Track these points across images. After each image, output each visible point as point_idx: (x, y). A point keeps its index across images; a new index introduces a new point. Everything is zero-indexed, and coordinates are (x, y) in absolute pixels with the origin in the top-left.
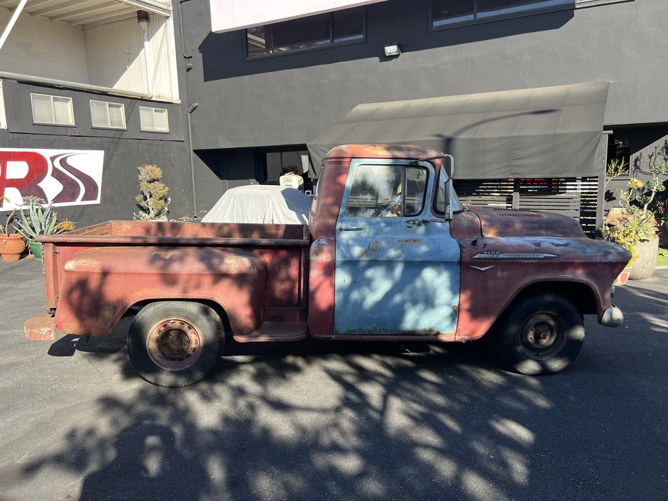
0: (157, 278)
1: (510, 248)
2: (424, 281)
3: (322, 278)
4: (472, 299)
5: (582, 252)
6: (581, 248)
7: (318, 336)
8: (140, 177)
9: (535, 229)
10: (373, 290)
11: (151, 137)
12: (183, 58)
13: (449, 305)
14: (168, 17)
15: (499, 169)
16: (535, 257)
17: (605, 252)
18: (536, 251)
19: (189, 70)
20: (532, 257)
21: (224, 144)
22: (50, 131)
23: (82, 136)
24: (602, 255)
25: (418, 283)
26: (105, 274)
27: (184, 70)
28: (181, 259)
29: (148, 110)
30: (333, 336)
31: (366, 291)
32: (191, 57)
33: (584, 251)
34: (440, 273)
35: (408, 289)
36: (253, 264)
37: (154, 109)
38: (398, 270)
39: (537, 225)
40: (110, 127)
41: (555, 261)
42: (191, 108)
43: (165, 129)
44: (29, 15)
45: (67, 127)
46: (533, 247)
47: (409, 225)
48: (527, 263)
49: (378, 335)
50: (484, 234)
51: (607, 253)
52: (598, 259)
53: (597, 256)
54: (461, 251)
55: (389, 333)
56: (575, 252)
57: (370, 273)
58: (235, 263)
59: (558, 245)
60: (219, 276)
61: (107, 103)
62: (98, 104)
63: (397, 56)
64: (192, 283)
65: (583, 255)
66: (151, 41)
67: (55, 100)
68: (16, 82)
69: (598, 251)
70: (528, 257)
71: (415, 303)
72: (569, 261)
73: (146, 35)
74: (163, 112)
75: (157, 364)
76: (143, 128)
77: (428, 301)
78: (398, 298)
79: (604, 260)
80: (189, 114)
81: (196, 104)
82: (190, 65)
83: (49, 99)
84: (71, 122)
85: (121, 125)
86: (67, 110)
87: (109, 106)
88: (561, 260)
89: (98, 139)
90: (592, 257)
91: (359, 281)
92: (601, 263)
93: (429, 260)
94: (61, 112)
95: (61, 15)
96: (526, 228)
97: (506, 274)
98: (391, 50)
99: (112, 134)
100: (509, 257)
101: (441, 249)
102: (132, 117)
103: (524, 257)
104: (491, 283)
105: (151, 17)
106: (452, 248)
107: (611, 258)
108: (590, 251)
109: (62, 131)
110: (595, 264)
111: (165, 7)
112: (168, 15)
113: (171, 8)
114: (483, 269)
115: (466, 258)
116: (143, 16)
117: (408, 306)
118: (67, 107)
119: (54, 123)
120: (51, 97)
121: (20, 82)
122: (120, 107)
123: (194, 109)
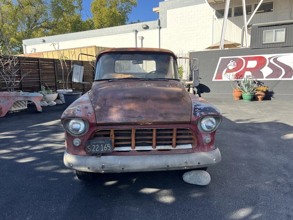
23: (288, 47)
45: (280, 43)
68: (257, 27)
83: (273, 32)
86: (283, 35)
94: (279, 36)
119: (273, 42)
120: (274, 30)
121: (259, 27)
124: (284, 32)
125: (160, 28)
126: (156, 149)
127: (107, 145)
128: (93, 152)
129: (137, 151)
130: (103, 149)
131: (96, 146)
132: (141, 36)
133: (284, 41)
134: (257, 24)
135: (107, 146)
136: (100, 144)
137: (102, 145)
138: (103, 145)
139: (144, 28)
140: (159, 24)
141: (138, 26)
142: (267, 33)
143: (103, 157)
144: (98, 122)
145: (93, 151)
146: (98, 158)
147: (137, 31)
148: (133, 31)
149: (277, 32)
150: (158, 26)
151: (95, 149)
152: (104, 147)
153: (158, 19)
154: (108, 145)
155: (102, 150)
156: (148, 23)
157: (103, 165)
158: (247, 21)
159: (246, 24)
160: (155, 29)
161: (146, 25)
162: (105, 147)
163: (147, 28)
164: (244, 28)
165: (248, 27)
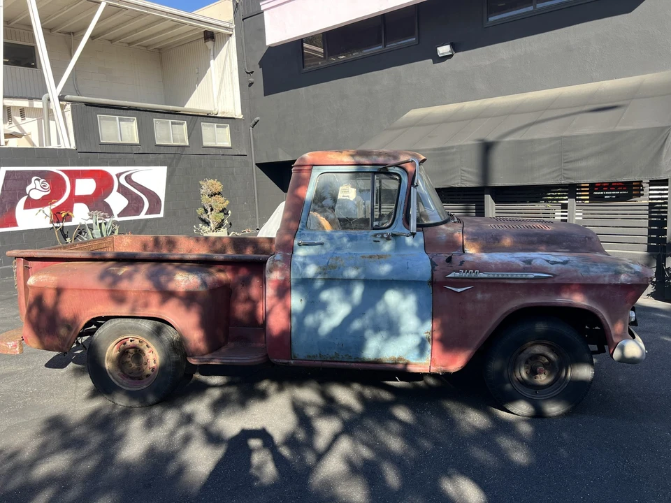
0: (106, 295)
1: (493, 266)
2: (387, 306)
3: (274, 301)
4: (444, 326)
5: (585, 271)
6: (584, 266)
7: (275, 360)
8: (202, 191)
9: (532, 243)
10: (329, 316)
11: (213, 152)
12: (245, 73)
13: (417, 333)
14: (231, 35)
15: (550, 173)
16: (524, 276)
17: (615, 271)
18: (524, 270)
19: (251, 84)
20: (519, 276)
21: (283, 157)
22: (116, 149)
23: (146, 153)
24: (612, 275)
25: (380, 308)
26: (59, 291)
27: (246, 86)
28: (129, 276)
29: (209, 126)
30: (292, 362)
31: (321, 315)
32: (252, 72)
33: (588, 271)
34: (405, 297)
35: (370, 313)
36: (204, 283)
37: (216, 124)
38: (358, 291)
39: (535, 239)
40: (172, 143)
41: (549, 282)
42: (253, 123)
43: (228, 143)
44: (109, 42)
45: (132, 145)
46: (522, 265)
47: (376, 239)
48: (514, 284)
49: (341, 362)
50: (465, 249)
51: (618, 273)
52: (606, 280)
53: (605, 276)
54: (433, 269)
55: (353, 360)
56: (576, 271)
57: (325, 295)
58: (184, 281)
59: (555, 263)
60: (167, 295)
61: (170, 121)
62: (161, 123)
63: (450, 57)
64: (141, 302)
65: (585, 274)
66: (216, 59)
67: (121, 120)
68: (83, 105)
69: (608, 270)
70: (515, 276)
71: (377, 329)
72: (568, 282)
73: (212, 54)
74: (225, 127)
75: (116, 383)
76: (205, 144)
77: (391, 328)
78: (357, 325)
79: (614, 282)
80: (251, 128)
81: (258, 118)
82: (252, 80)
83: (115, 120)
84: (136, 141)
85: (184, 141)
86: (132, 130)
87: (172, 123)
88: (557, 280)
89: (161, 156)
90: (599, 277)
91: (315, 304)
92: (610, 285)
93: (395, 278)
94: (126, 131)
95: (138, 41)
96: (521, 243)
97: (487, 296)
98: (444, 50)
99: (173, 150)
100: (491, 276)
101: (410, 266)
102: (195, 133)
103: (510, 276)
104: (469, 307)
105: (216, 36)
106: (422, 266)
107: (623, 278)
108: (596, 270)
109: (128, 149)
110: (602, 286)
111: (228, 26)
112: (231, 33)
113: (233, 26)
114: (459, 290)
115: (439, 277)
116: (209, 36)
117: (368, 333)
118: (132, 127)
119: (120, 142)
120: (117, 117)
121: (87, 105)
122: (182, 124)
123: (256, 123)
124: (135, 125)
142: (104, 122)
149: (121, 123)
158: (56, 85)
159: (54, 91)
164: (49, 100)
165: (61, 99)
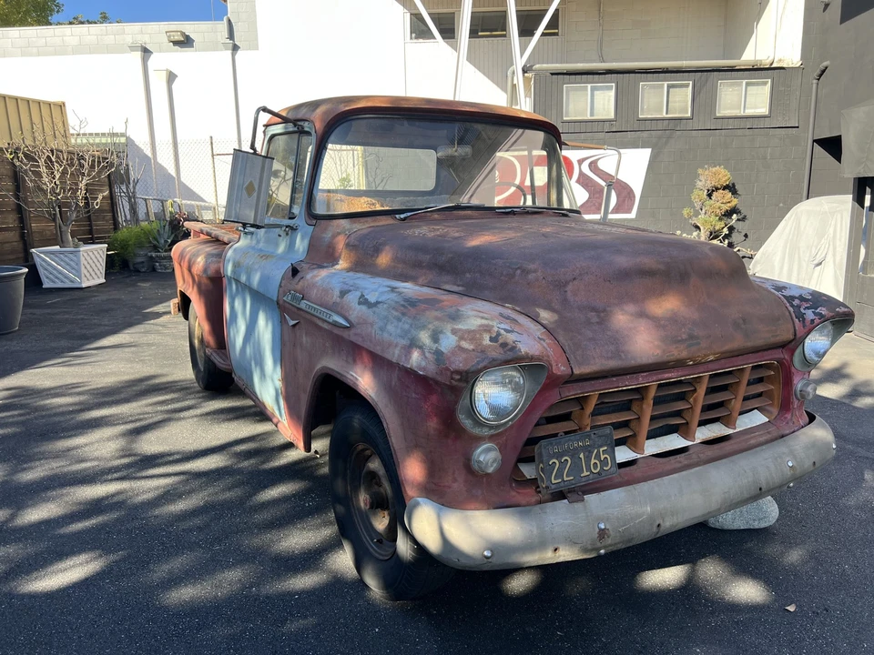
1: (316, 291)
2: (259, 332)
4: (286, 377)
8: (699, 184)
11: (731, 124)
13: (273, 380)
16: (328, 318)
18: (333, 306)
20: (324, 316)
22: (582, 128)
23: (621, 131)
24: (404, 347)
25: (256, 333)
29: (732, 85)
31: (235, 329)
33: (382, 329)
34: (267, 323)
35: (252, 339)
37: (744, 82)
40: (664, 115)
41: (345, 334)
42: (818, 72)
43: (764, 110)
45: (604, 121)
46: (336, 296)
50: (340, 261)
51: (413, 344)
52: (394, 355)
53: (396, 345)
54: (280, 284)
56: (372, 325)
57: (236, 304)
59: (364, 302)
61: (666, 84)
62: (654, 87)
65: (378, 334)
67: (594, 89)
68: (548, 75)
69: (405, 334)
70: (322, 315)
71: (256, 363)
72: (360, 342)
74: (765, 83)
76: (720, 112)
79: (402, 361)
80: (815, 81)
81: (825, 64)
83: (587, 90)
86: (609, 101)
87: (669, 87)
88: (352, 335)
89: (645, 134)
90: (390, 345)
91: (233, 314)
92: (398, 366)
93: (260, 290)
94: (601, 102)
96: (404, 261)
97: (309, 341)
99: (660, 125)
100: (307, 308)
101: (271, 275)
102: (704, 100)
103: (318, 313)
104: (299, 353)
106: (276, 278)
108: (392, 330)
109: (596, 127)
110: (391, 365)
117: (253, 365)
118: (610, 96)
119: (589, 117)
120: (589, 86)
121: (552, 74)
122: (687, 86)
123: (823, 71)
124: (612, 93)
125: (235, 48)
126: (697, 441)
127: (598, 451)
128: (553, 487)
129: (653, 455)
130: (588, 469)
131: (560, 462)
132: (167, 70)
133: (612, 116)
134: (545, 66)
135: (598, 456)
136: (574, 455)
137: (582, 456)
138: (587, 453)
139: (176, 43)
140: (231, 36)
141: (154, 32)
142: (571, 93)
143: (591, 499)
144: (577, 371)
145: (554, 481)
146: (578, 506)
147: (146, 52)
148: (132, 48)
149: (596, 93)
150: (228, 41)
151: (559, 475)
152: (588, 459)
153: (225, 18)
154: (601, 450)
155: (586, 473)
156: (190, 28)
157: (602, 526)
158: (522, 54)
159: (520, 62)
160: (215, 49)
161: (183, 34)
162: (593, 461)
163: (186, 42)
164: (514, 73)
165: (525, 71)
